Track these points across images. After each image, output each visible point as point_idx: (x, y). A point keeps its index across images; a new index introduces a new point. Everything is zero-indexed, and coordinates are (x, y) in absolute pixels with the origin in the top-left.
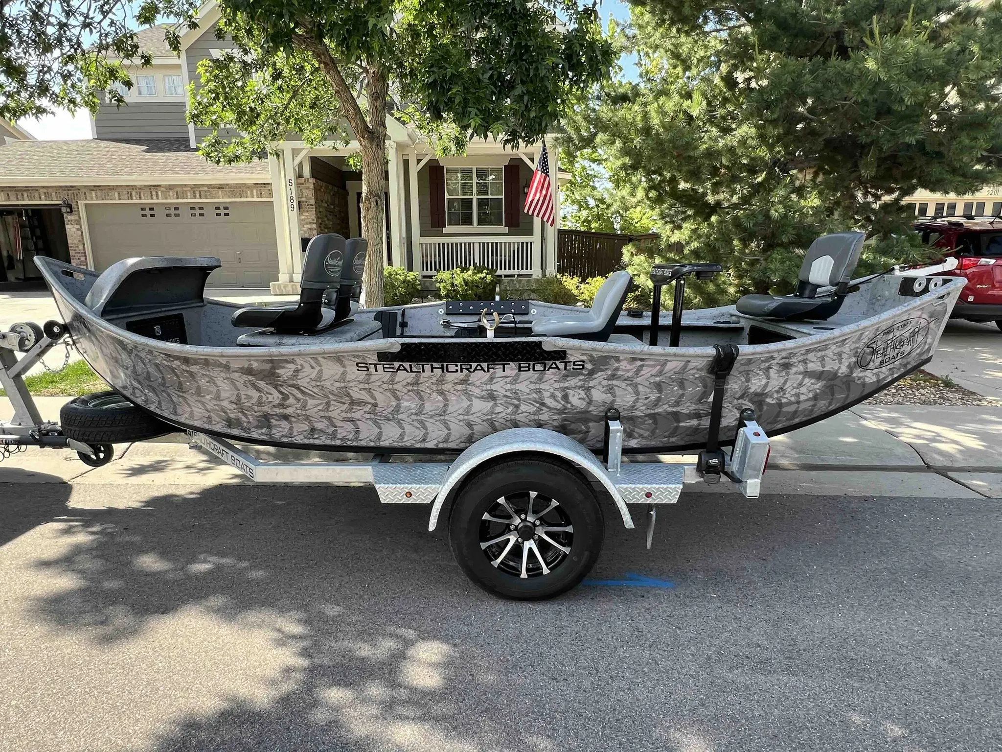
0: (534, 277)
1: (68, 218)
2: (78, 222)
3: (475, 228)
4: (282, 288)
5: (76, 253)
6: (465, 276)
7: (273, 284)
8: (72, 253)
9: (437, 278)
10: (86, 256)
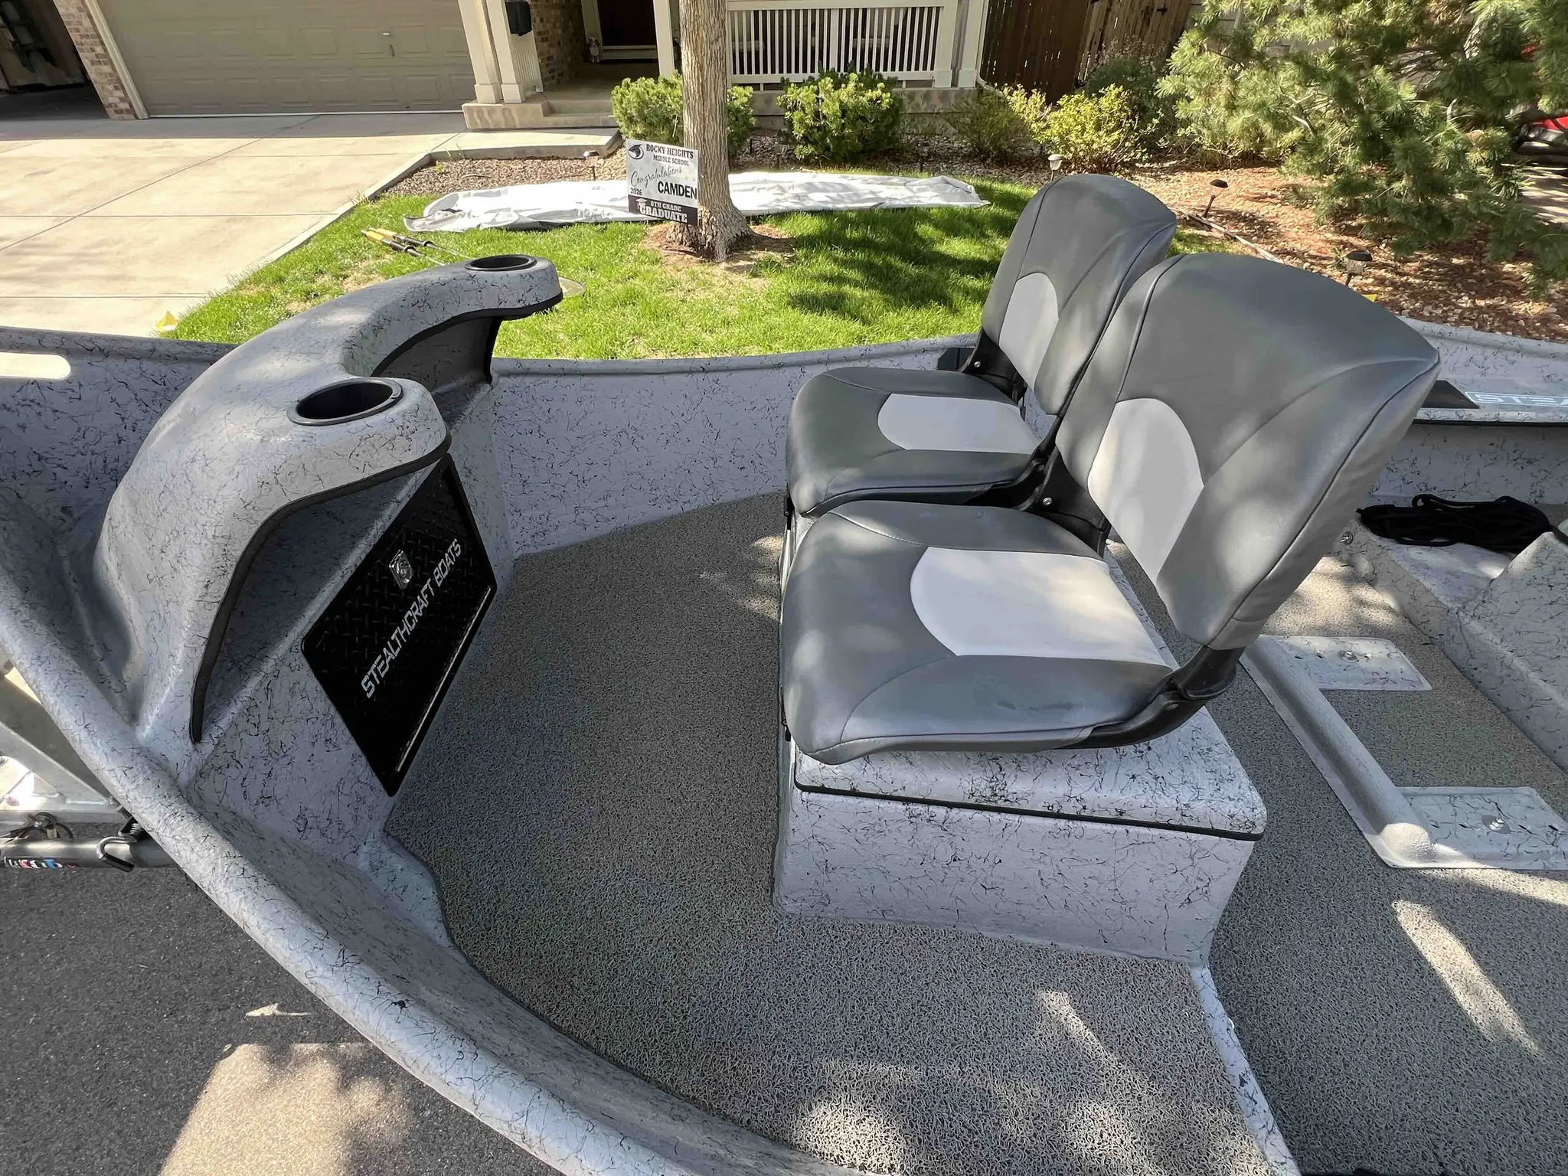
0: (937, 85)
4: (486, 115)
5: (82, 37)
6: (844, 98)
7: (468, 107)
8: (75, 37)
9: (785, 100)
10: (102, 43)
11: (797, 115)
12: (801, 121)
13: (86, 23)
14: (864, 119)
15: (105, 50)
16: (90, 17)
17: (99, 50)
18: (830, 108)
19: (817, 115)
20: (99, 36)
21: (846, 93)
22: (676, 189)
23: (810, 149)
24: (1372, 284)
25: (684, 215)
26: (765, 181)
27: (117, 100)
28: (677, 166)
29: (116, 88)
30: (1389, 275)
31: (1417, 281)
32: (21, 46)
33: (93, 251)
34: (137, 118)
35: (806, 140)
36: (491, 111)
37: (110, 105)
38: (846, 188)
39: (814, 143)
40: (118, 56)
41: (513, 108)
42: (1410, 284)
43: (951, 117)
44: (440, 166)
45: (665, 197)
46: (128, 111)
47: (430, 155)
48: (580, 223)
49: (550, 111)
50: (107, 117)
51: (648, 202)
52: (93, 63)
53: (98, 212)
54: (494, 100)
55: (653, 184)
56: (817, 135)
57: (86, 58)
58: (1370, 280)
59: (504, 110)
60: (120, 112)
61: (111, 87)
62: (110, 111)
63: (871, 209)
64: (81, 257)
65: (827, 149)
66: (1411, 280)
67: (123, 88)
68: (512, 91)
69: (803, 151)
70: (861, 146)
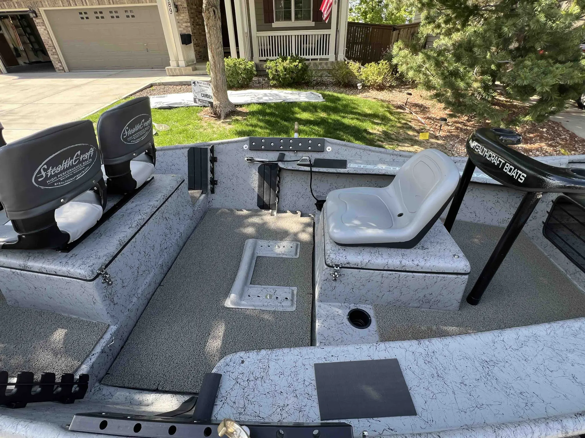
0: (330, 60)
1: (37, 21)
2: (43, 24)
3: (293, 23)
4: (173, 71)
5: (49, 46)
6: (285, 65)
7: (168, 69)
8: (46, 46)
9: (266, 66)
10: (55, 48)
11: (270, 71)
12: (271, 72)
13: (50, 42)
14: (292, 72)
15: (56, 50)
16: (52, 40)
17: (54, 50)
18: (280, 68)
19: (276, 71)
20: (54, 46)
21: (286, 64)
22: (206, 96)
23: (275, 82)
24: (454, 129)
25: (210, 104)
26: (251, 93)
27: (59, 66)
28: (206, 89)
29: (59, 62)
30: (461, 126)
31: (470, 128)
32: (34, 49)
33: (28, 115)
34: (65, 72)
35: (273, 79)
36: (175, 69)
37: (57, 68)
38: (277, 95)
39: (276, 80)
40: (60, 52)
41: (182, 68)
42: (467, 129)
43: (329, 71)
44: (153, 88)
45: (204, 98)
46: (62, 70)
47: (151, 84)
48: (182, 107)
49: (195, 69)
50: (56, 72)
51: (199, 100)
52: (52, 55)
53: (36, 102)
54: (176, 65)
55: (200, 94)
56: (277, 77)
57: (49, 53)
58: (453, 128)
59: (179, 69)
60: (59, 70)
61: (57, 62)
62: (57, 70)
63: (281, 103)
64: (23, 117)
65: (281, 82)
66: (468, 128)
67: (61, 62)
68: (182, 63)
69: (272, 83)
70: (292, 81)
